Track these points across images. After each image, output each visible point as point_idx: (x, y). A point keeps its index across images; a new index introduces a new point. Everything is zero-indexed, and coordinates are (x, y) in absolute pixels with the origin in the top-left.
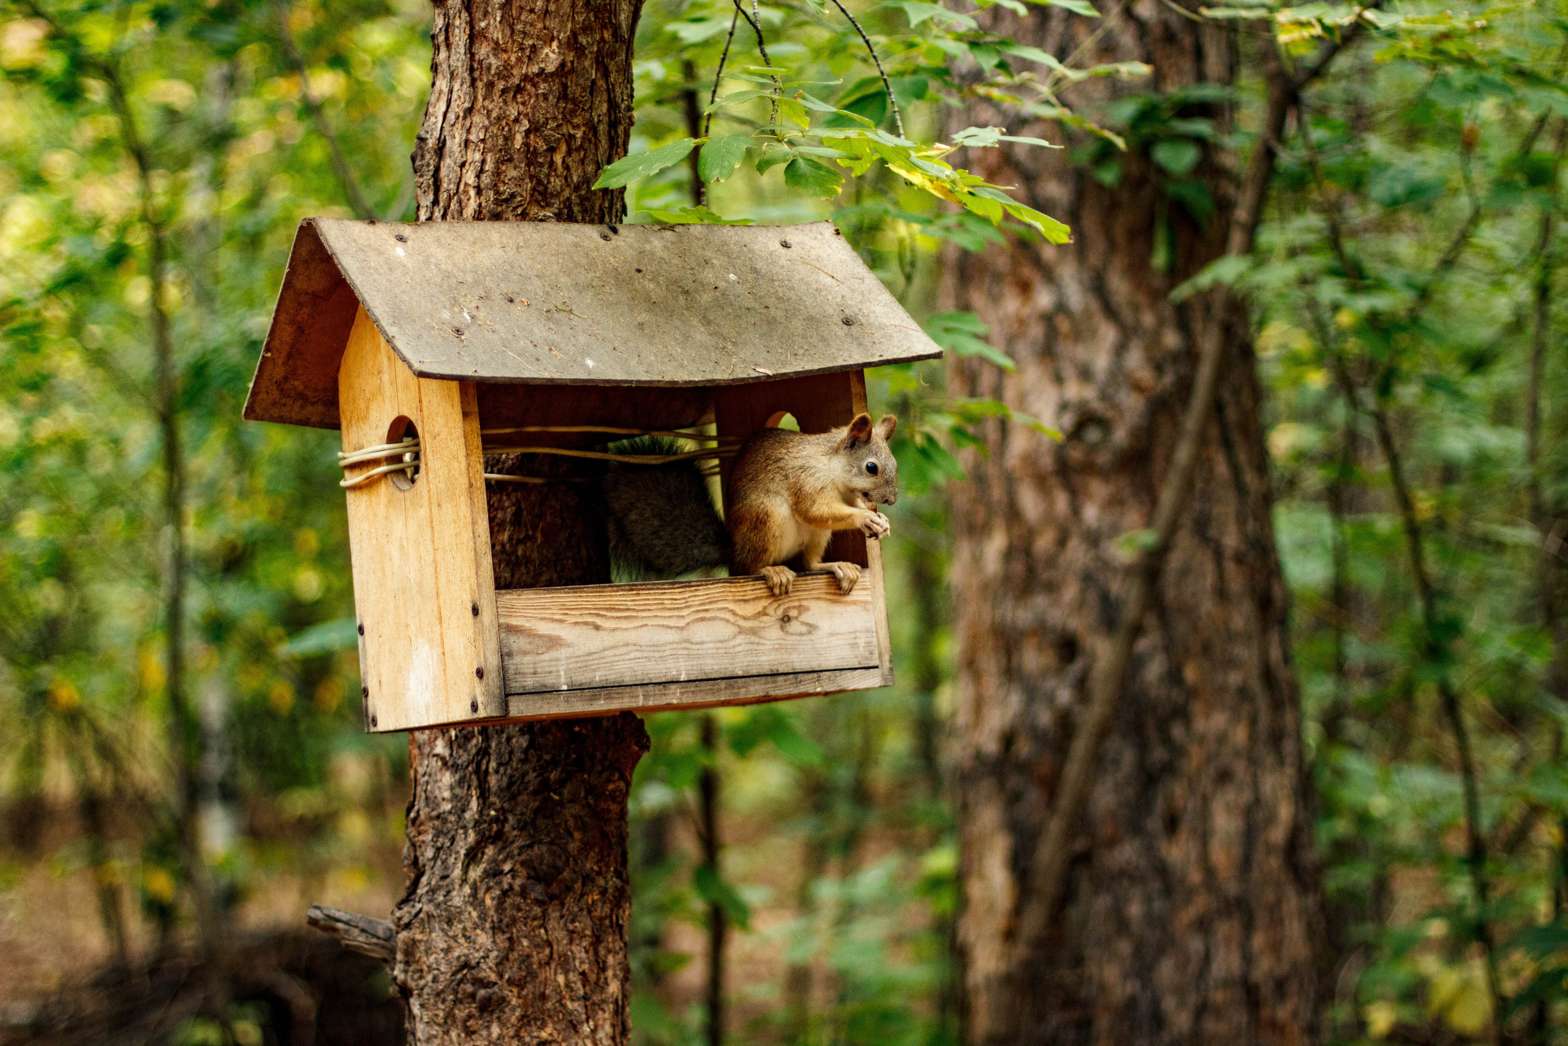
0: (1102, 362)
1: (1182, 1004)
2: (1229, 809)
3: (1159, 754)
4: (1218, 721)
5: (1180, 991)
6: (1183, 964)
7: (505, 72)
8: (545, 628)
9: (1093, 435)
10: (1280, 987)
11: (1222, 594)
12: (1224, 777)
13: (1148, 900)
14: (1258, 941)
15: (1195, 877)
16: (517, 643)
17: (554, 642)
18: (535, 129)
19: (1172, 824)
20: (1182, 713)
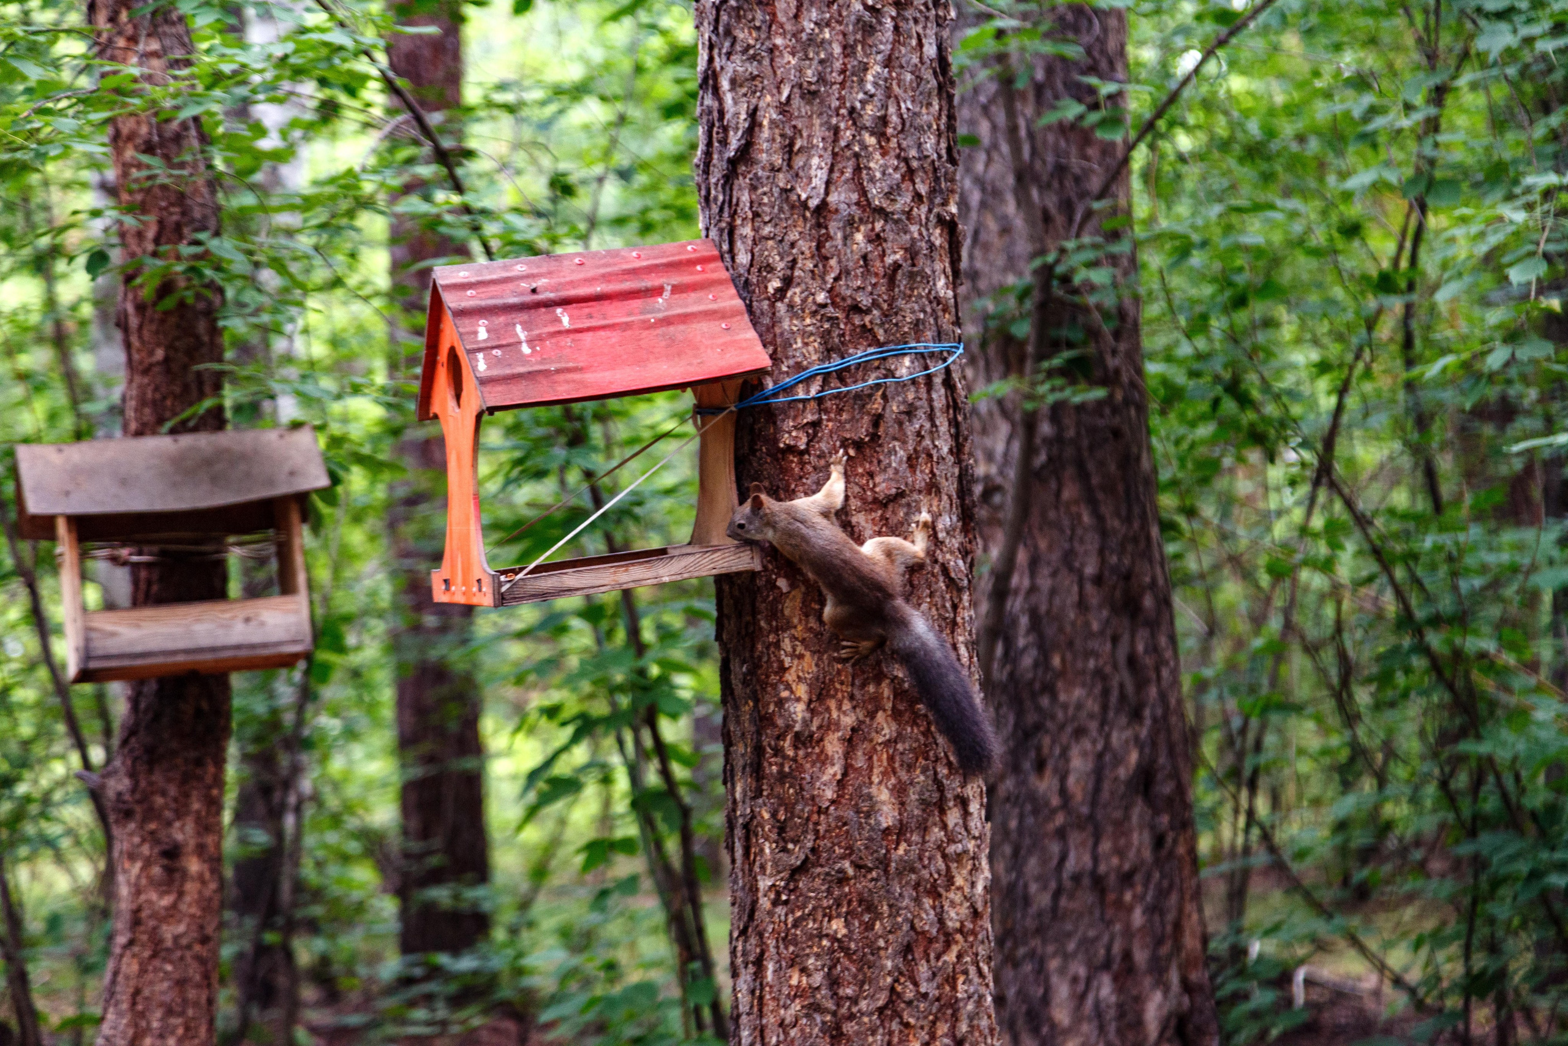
0: (1000, 448)
1: (1045, 888)
2: (1084, 754)
3: (1031, 718)
4: (1078, 693)
5: (1041, 879)
6: (1044, 862)
7: (141, 362)
8: (109, 628)
9: (997, 499)
10: (1127, 879)
11: (1082, 605)
12: (1080, 733)
13: (1021, 817)
14: (1106, 846)
15: (1055, 801)
16: (94, 635)
17: (113, 634)
18: (156, 389)
19: (1040, 766)
20: (1049, 689)
